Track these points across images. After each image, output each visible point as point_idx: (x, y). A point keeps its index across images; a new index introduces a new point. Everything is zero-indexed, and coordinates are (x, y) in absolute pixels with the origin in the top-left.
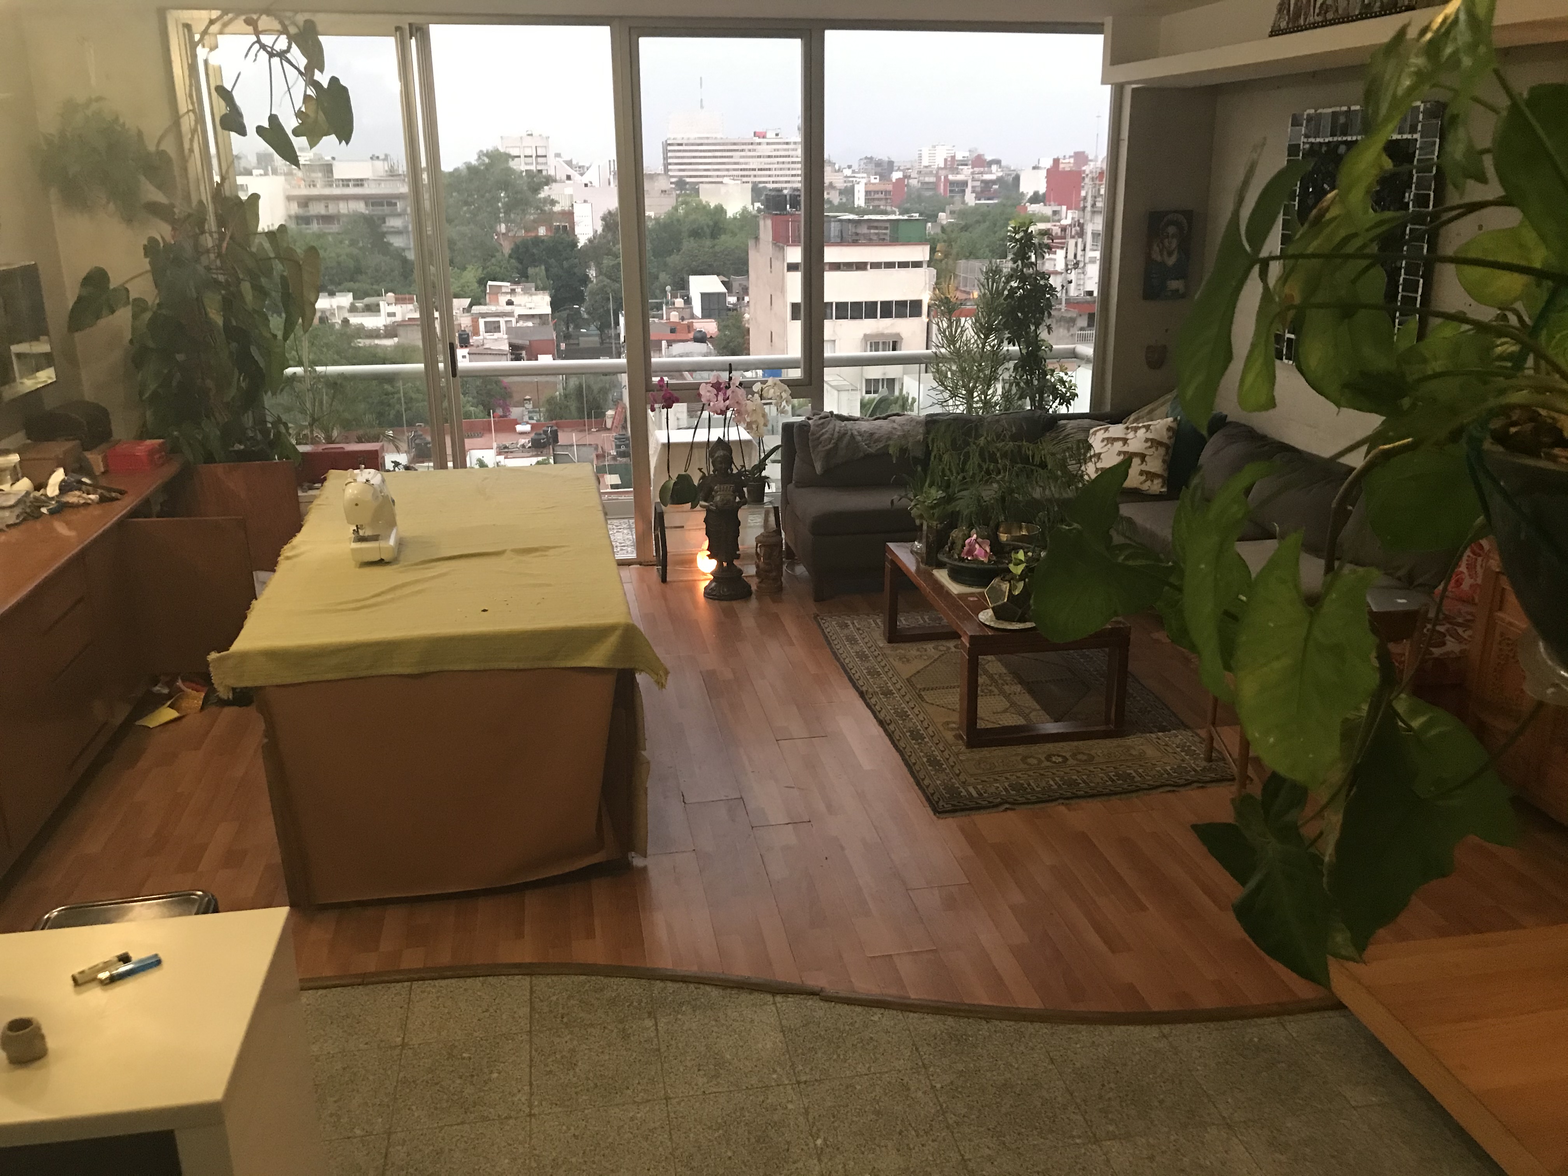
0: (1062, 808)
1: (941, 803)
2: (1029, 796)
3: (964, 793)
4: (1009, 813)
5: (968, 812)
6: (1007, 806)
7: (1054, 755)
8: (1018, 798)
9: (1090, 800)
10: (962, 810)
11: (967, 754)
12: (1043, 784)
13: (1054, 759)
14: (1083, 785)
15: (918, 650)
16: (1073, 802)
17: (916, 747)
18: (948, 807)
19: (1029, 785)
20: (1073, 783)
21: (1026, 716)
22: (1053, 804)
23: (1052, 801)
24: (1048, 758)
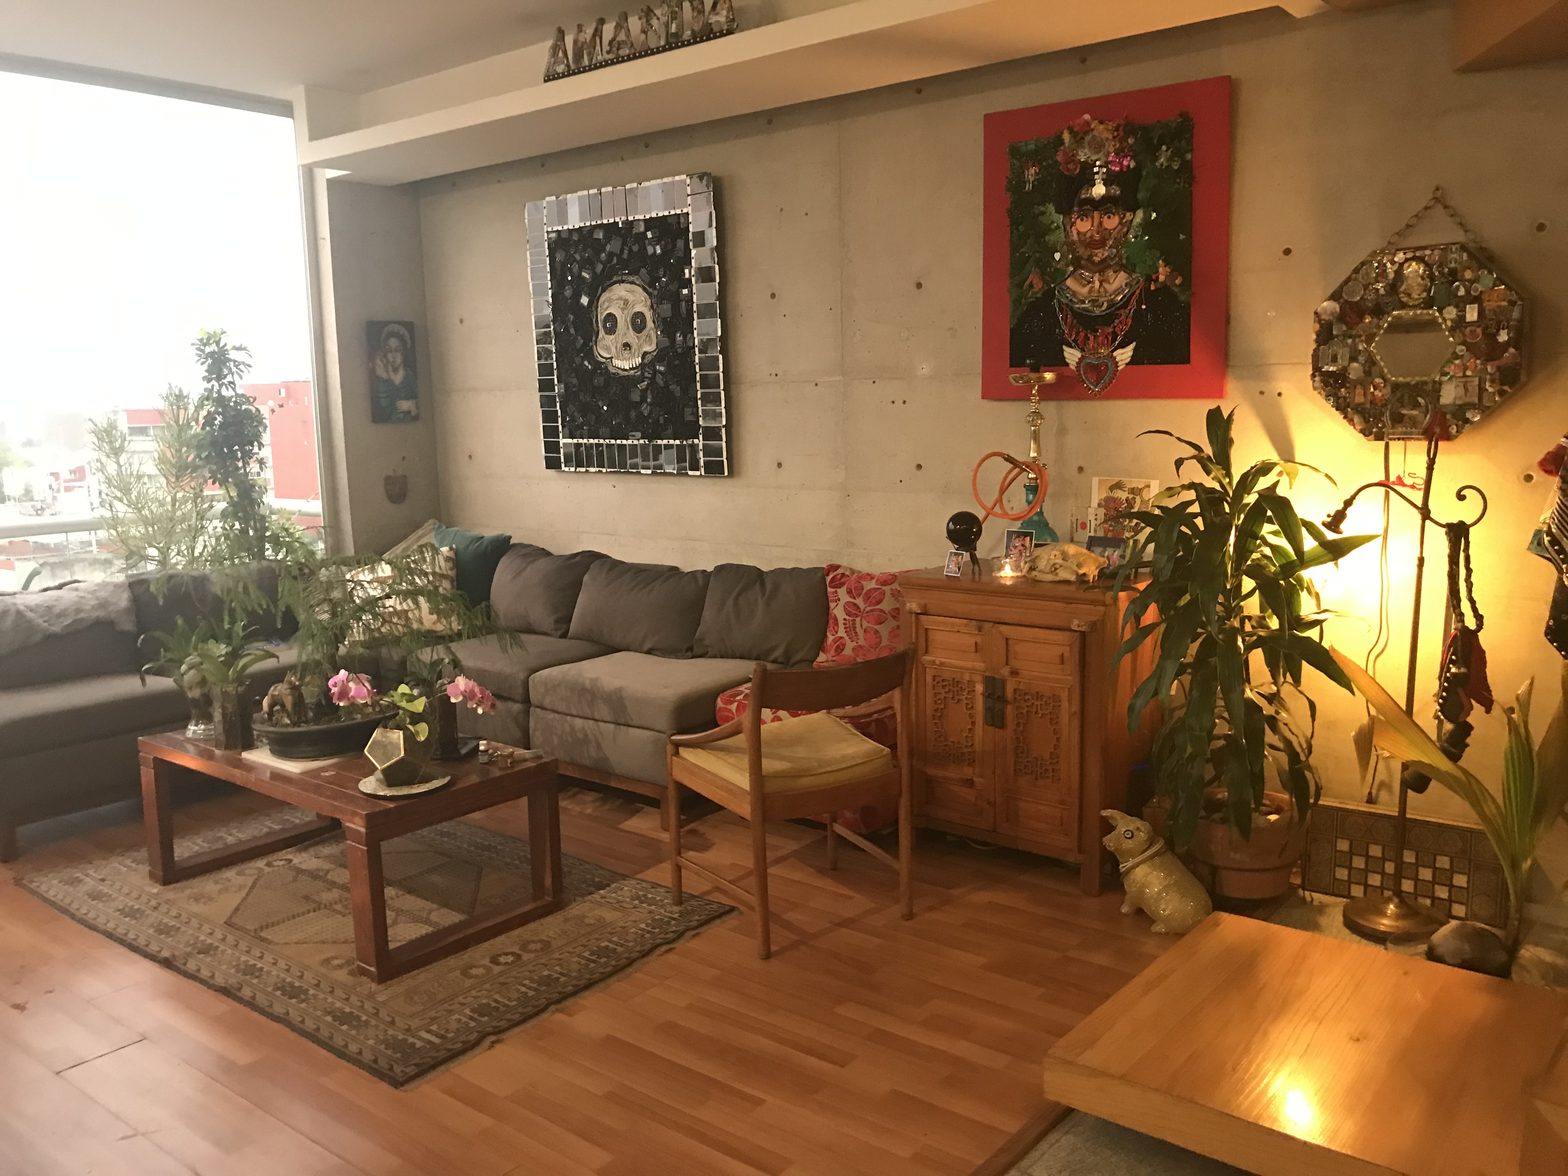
0: (559, 1016)
1: (398, 1069)
2: (508, 1016)
3: (419, 1044)
4: (498, 1047)
5: (443, 1067)
6: (493, 1038)
7: (500, 956)
8: (495, 1023)
9: (586, 993)
10: (433, 1067)
11: (383, 993)
12: (515, 995)
13: (502, 959)
14: (563, 979)
15: (216, 882)
16: (568, 1003)
17: (303, 1005)
18: (411, 1070)
19: (496, 1001)
20: (549, 981)
21: (427, 921)
22: (544, 1016)
23: (543, 1011)
24: (494, 960)
